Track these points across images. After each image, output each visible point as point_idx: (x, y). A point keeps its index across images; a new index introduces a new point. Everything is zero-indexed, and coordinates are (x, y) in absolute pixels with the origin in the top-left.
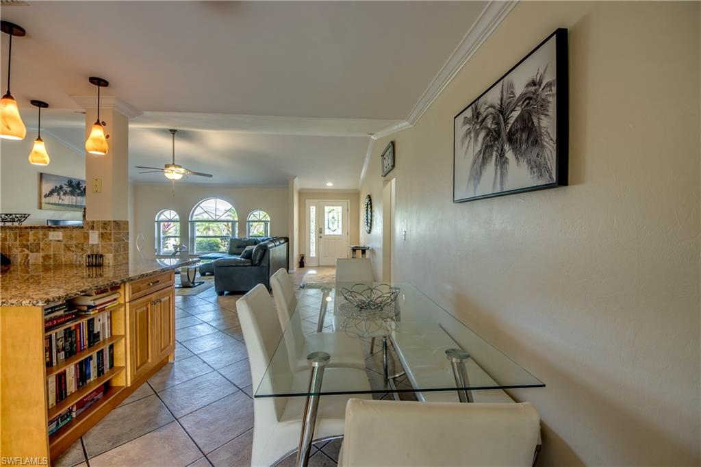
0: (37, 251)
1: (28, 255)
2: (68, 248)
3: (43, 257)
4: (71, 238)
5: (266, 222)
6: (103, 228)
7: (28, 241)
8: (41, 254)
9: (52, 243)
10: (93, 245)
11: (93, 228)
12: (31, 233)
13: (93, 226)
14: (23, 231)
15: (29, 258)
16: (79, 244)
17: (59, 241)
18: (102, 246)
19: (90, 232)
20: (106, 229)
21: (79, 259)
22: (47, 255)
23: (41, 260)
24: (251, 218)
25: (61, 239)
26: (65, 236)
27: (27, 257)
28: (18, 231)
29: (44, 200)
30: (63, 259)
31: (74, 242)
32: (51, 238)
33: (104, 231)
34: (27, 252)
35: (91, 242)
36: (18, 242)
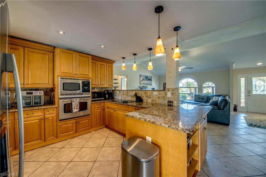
0: (150, 98)
1: (147, 99)
2: (159, 98)
3: (152, 100)
4: (160, 94)
5: (213, 88)
6: (172, 91)
7: (147, 95)
8: (151, 99)
9: (154, 96)
10: (169, 97)
11: (169, 91)
12: (148, 92)
13: (169, 90)
14: (146, 91)
15: (148, 100)
16: (163, 96)
17: (156, 95)
18: (172, 98)
19: (168, 92)
20: (174, 91)
21: (163, 102)
22: (153, 100)
23: (151, 101)
24: (204, 85)
25: (157, 94)
26: (158, 94)
27: (147, 100)
28: (145, 91)
29: (141, 82)
30: (158, 102)
31: (161, 96)
32: (154, 94)
33: (173, 92)
34: (147, 98)
35: (168, 96)
36: (145, 95)
